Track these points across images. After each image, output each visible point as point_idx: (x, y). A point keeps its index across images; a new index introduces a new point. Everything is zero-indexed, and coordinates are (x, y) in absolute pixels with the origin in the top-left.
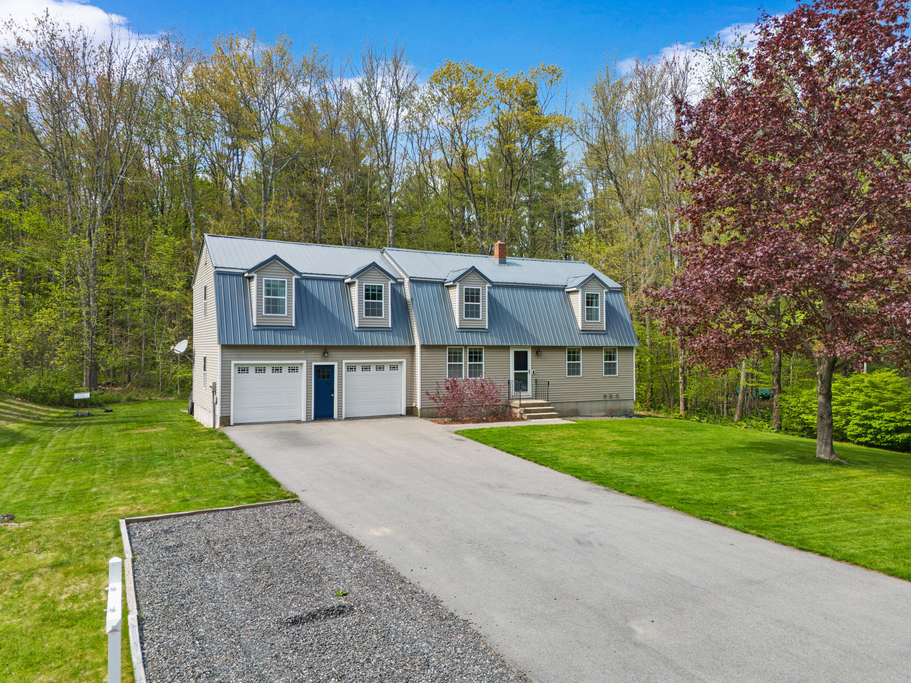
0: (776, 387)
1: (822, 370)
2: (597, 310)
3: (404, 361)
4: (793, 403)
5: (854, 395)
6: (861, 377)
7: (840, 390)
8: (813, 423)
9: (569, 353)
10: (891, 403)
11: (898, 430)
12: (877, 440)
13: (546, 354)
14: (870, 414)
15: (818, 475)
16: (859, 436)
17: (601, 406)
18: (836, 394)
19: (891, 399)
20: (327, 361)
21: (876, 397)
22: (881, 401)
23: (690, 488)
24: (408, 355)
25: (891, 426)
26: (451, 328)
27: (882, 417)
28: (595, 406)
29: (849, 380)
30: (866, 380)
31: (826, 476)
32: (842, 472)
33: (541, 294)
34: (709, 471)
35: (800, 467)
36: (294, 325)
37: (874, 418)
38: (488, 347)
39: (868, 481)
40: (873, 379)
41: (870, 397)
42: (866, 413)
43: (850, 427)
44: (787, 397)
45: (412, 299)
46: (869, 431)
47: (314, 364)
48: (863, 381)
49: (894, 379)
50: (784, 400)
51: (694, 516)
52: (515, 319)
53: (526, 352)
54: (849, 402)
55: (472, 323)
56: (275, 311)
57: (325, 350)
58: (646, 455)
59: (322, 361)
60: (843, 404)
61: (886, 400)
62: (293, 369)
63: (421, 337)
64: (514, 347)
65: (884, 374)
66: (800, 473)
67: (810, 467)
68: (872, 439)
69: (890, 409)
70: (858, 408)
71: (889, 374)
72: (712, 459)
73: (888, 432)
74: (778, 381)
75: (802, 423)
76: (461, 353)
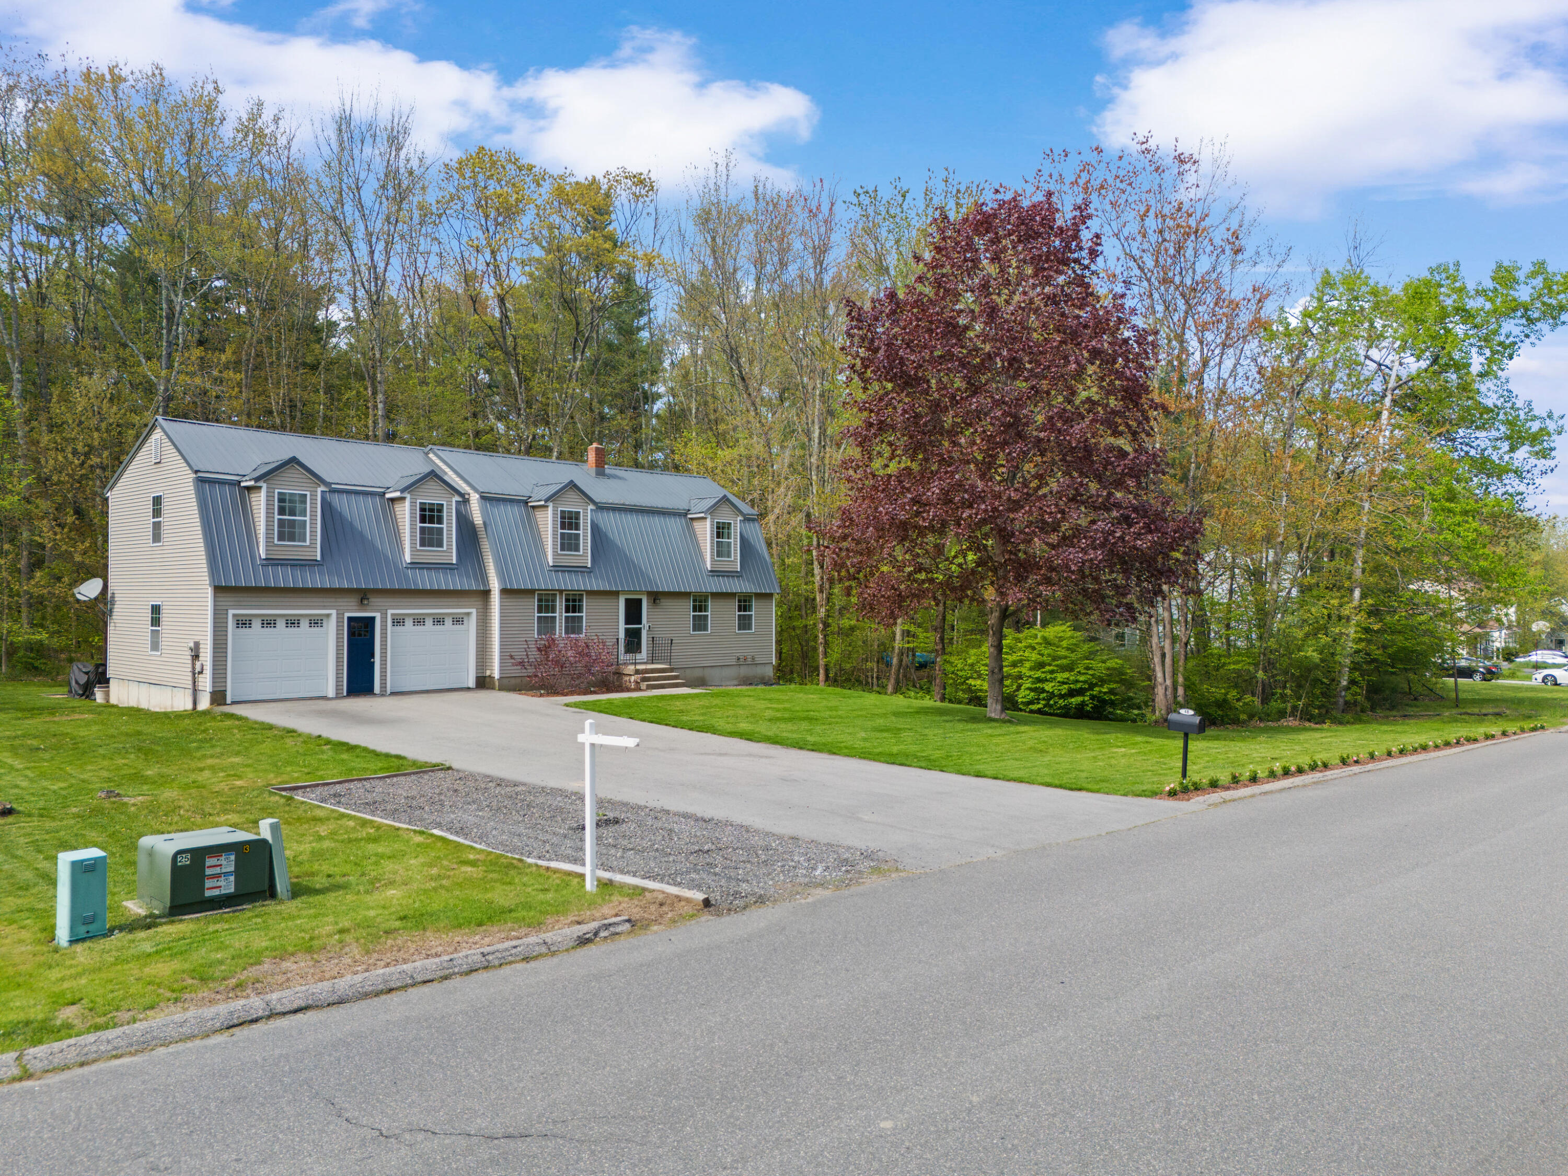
0: (939, 647)
1: (993, 620)
2: (729, 544)
3: (474, 611)
4: (960, 666)
5: (1026, 654)
6: (1033, 631)
7: (1011, 648)
8: (981, 690)
9: (694, 601)
10: (1064, 662)
11: (1072, 693)
12: (1051, 706)
13: (666, 603)
14: (1043, 676)
15: (989, 731)
16: (1031, 702)
17: (733, 672)
18: (1007, 653)
19: (1065, 657)
20: (365, 611)
21: (1049, 655)
22: (1054, 659)
23: (868, 745)
24: (479, 603)
25: (1064, 689)
26: (541, 565)
27: (1055, 679)
28: (726, 672)
29: (1021, 635)
30: (1040, 635)
31: (998, 731)
32: (1012, 728)
33: (657, 521)
34: (882, 731)
35: (971, 726)
36: (319, 558)
37: (1047, 680)
38: (591, 593)
39: (1036, 734)
40: (1046, 635)
41: (1042, 655)
42: (1038, 674)
43: (1022, 693)
44: (953, 659)
45: (484, 523)
46: (1042, 696)
47: (347, 615)
48: (1036, 637)
49: (1069, 634)
50: (948, 662)
51: (880, 761)
52: (625, 555)
53: (640, 600)
54: (1020, 662)
55: (570, 559)
56: (292, 538)
57: (363, 596)
58: (810, 719)
59: (359, 611)
60: (1014, 665)
61: (1060, 658)
62: (316, 622)
63: (502, 577)
64: (624, 592)
65: (1057, 628)
66: (971, 730)
67: (981, 726)
68: (1045, 706)
69: (1064, 669)
70: (1031, 669)
71: (1064, 628)
72: (880, 722)
73: (1062, 696)
74: (942, 639)
75: (969, 689)
76: (554, 601)
